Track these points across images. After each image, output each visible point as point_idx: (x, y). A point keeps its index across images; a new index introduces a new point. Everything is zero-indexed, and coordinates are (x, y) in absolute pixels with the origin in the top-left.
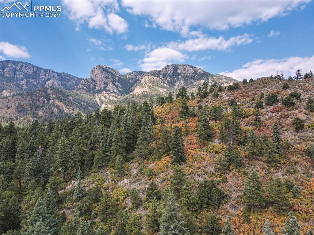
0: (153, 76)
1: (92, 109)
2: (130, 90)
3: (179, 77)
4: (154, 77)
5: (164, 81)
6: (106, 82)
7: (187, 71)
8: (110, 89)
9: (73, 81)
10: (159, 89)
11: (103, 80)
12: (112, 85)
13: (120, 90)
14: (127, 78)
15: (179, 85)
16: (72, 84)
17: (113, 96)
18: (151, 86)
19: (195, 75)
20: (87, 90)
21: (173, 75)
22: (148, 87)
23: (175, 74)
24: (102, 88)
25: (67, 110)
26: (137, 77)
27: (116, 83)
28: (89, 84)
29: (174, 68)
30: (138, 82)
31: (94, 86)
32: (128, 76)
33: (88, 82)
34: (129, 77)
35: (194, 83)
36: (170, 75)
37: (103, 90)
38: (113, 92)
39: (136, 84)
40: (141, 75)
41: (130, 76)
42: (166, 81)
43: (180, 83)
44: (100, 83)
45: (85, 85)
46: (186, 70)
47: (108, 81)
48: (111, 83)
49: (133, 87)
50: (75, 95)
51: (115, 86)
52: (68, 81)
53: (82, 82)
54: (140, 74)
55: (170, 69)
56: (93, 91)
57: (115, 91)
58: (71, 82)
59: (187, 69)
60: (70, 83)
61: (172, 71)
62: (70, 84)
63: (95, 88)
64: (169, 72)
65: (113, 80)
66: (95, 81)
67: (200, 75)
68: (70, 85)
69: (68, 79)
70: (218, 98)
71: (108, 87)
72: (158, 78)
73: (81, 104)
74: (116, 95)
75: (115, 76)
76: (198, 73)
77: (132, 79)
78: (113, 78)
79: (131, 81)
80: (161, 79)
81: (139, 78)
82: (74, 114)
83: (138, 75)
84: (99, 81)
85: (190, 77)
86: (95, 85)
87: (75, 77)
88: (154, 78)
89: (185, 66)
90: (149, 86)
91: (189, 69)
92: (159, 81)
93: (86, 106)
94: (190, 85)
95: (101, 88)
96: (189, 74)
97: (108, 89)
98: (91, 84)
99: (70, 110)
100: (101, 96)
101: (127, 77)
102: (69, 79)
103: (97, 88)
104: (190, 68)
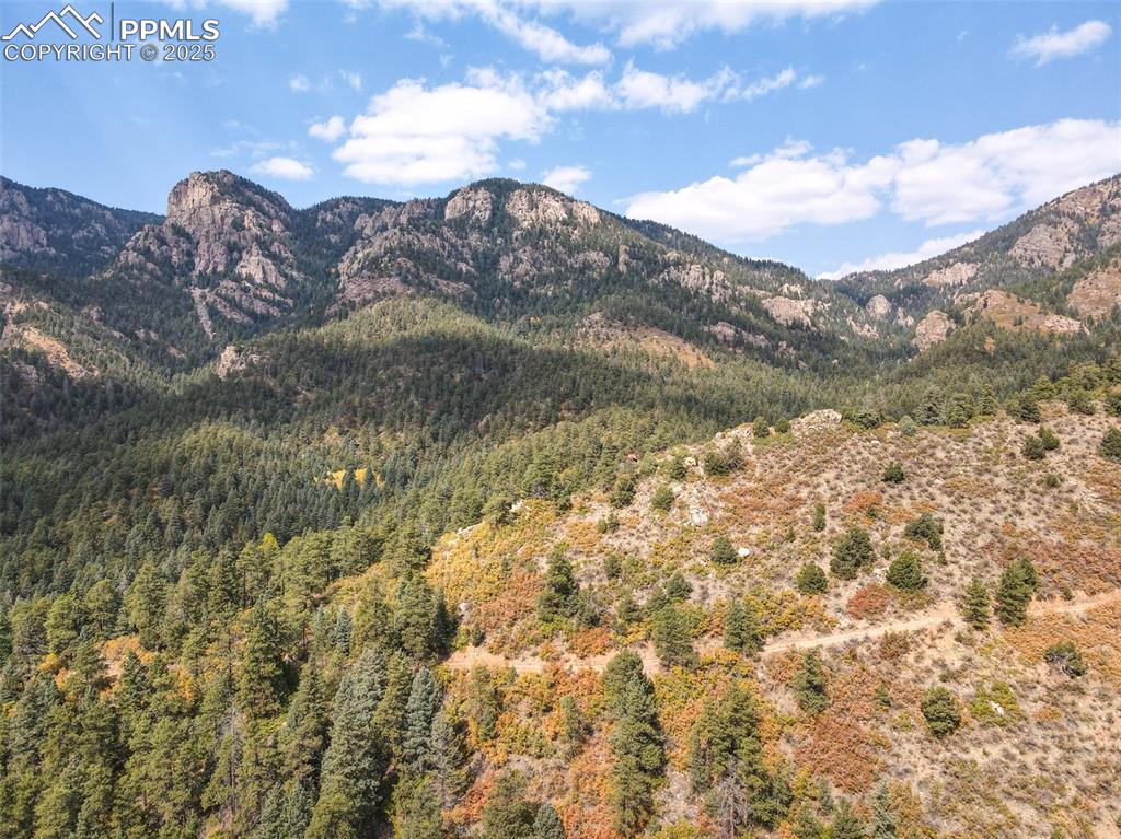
0: (418, 230)
1: (183, 355)
2: (329, 275)
3: (514, 235)
4: (420, 235)
5: (460, 249)
6: (235, 243)
7: (541, 214)
8: (252, 273)
9: (98, 227)
10: (442, 282)
11: (220, 234)
12: (260, 257)
13: (292, 276)
14: (318, 224)
15: (511, 267)
16: (91, 236)
17: (265, 300)
18: (413, 270)
19: (570, 229)
20: (159, 273)
21: (491, 223)
22: (400, 274)
23: (497, 221)
24: (221, 268)
25: (79, 367)
26: (358, 222)
27: (275, 248)
28: (164, 248)
29: (493, 195)
30: (360, 241)
31: (185, 259)
32: (320, 217)
33: (162, 242)
34: (324, 220)
35: (565, 261)
36: (480, 227)
37: (225, 276)
38: (266, 282)
39: (352, 249)
40: (371, 215)
41: (329, 217)
42: (466, 250)
43: (518, 261)
44: (209, 247)
45: (147, 253)
46: (537, 208)
47: (245, 238)
48: (255, 249)
49: (342, 261)
50: (108, 295)
51: (270, 262)
52: (77, 223)
53: (138, 239)
54: (366, 211)
55: (478, 203)
56: (183, 278)
57: (272, 280)
58: (89, 232)
59: (540, 206)
60: (82, 233)
61: (486, 210)
62: (86, 239)
63: (191, 265)
64: (477, 213)
65: (264, 235)
66: (188, 237)
67: (588, 228)
68: (83, 243)
69: (74, 219)
70: (668, 509)
71: (242, 263)
72: (438, 240)
73: (137, 338)
74: (277, 297)
75: (270, 217)
76: (581, 220)
77: (336, 230)
78: (260, 226)
79: (334, 239)
80: (446, 244)
81: (363, 228)
82: (109, 385)
83: (361, 212)
84: (207, 238)
85: (553, 238)
86: (189, 254)
87: (105, 208)
88: (422, 237)
89: (535, 193)
90: (404, 272)
91: (548, 206)
92: (441, 250)
93: (155, 343)
94: (552, 269)
95: (215, 269)
96: (548, 226)
97: (244, 271)
98: (175, 251)
99: (92, 370)
100: (218, 299)
101: (317, 220)
102: (77, 217)
103: (200, 265)
104: (553, 203)
